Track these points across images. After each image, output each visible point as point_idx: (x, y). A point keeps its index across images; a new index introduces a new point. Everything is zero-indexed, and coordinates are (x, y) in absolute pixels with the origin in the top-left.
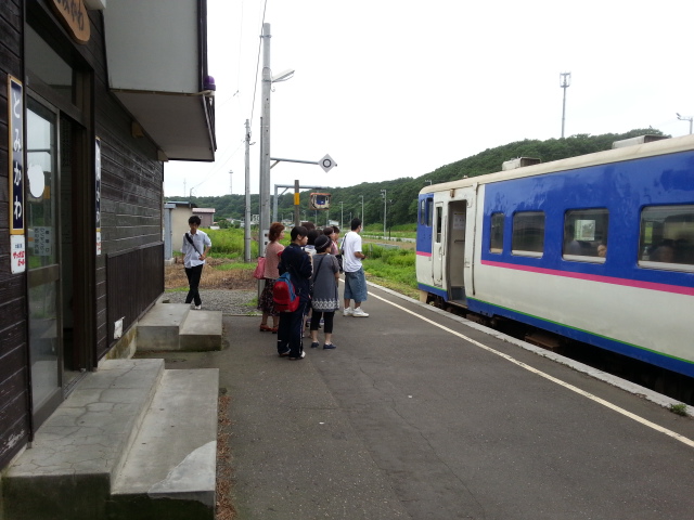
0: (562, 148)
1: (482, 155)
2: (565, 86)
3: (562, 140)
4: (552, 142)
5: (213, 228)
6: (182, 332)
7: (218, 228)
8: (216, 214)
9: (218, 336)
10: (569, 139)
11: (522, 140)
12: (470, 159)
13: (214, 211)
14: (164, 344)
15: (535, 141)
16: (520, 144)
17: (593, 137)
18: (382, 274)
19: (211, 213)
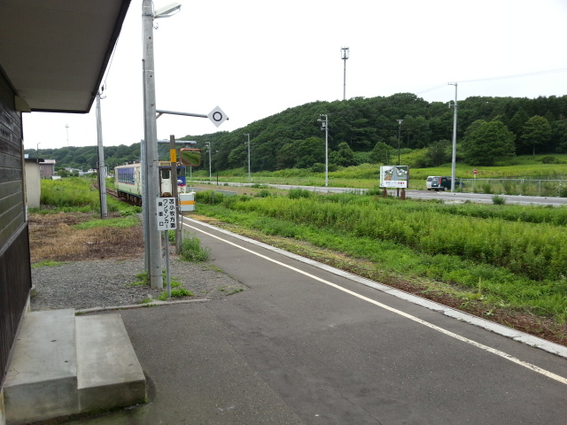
0: (345, 108)
1: (285, 113)
2: (345, 58)
3: (344, 101)
4: (337, 103)
5: (55, 178)
6: (81, 385)
7: (59, 177)
8: (56, 165)
9: (140, 383)
10: (350, 101)
11: (315, 101)
12: (275, 116)
13: (54, 162)
14: (53, 409)
15: (324, 102)
16: (313, 104)
17: (367, 99)
18: (231, 221)
19: (52, 164)
